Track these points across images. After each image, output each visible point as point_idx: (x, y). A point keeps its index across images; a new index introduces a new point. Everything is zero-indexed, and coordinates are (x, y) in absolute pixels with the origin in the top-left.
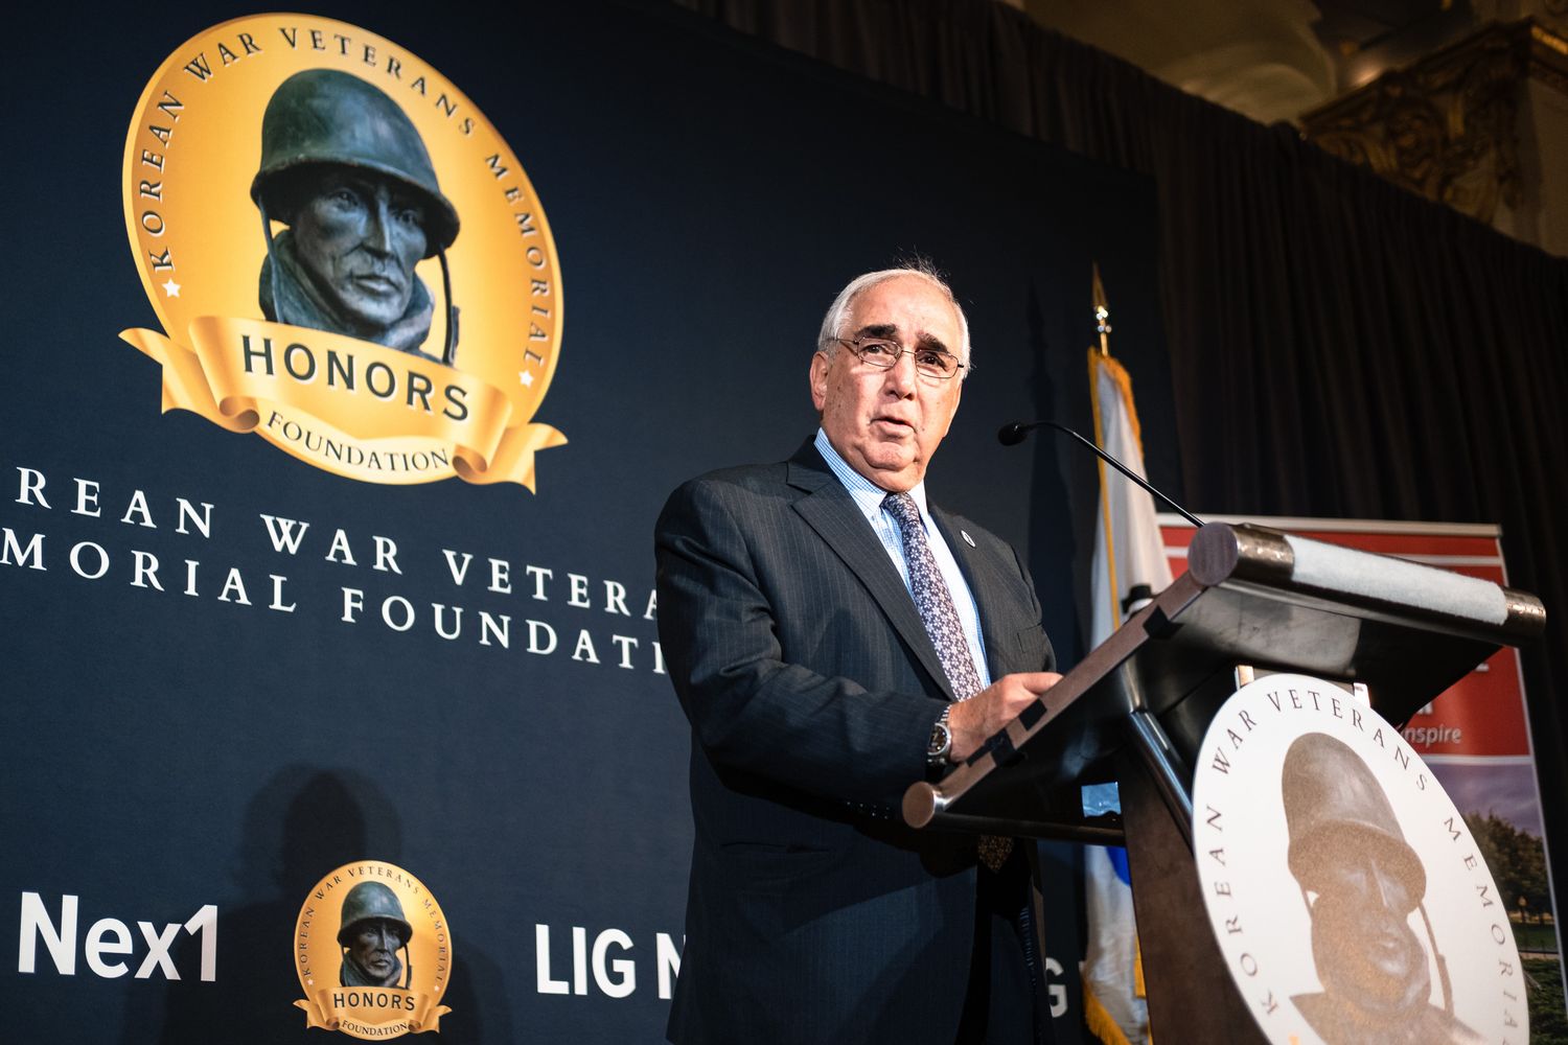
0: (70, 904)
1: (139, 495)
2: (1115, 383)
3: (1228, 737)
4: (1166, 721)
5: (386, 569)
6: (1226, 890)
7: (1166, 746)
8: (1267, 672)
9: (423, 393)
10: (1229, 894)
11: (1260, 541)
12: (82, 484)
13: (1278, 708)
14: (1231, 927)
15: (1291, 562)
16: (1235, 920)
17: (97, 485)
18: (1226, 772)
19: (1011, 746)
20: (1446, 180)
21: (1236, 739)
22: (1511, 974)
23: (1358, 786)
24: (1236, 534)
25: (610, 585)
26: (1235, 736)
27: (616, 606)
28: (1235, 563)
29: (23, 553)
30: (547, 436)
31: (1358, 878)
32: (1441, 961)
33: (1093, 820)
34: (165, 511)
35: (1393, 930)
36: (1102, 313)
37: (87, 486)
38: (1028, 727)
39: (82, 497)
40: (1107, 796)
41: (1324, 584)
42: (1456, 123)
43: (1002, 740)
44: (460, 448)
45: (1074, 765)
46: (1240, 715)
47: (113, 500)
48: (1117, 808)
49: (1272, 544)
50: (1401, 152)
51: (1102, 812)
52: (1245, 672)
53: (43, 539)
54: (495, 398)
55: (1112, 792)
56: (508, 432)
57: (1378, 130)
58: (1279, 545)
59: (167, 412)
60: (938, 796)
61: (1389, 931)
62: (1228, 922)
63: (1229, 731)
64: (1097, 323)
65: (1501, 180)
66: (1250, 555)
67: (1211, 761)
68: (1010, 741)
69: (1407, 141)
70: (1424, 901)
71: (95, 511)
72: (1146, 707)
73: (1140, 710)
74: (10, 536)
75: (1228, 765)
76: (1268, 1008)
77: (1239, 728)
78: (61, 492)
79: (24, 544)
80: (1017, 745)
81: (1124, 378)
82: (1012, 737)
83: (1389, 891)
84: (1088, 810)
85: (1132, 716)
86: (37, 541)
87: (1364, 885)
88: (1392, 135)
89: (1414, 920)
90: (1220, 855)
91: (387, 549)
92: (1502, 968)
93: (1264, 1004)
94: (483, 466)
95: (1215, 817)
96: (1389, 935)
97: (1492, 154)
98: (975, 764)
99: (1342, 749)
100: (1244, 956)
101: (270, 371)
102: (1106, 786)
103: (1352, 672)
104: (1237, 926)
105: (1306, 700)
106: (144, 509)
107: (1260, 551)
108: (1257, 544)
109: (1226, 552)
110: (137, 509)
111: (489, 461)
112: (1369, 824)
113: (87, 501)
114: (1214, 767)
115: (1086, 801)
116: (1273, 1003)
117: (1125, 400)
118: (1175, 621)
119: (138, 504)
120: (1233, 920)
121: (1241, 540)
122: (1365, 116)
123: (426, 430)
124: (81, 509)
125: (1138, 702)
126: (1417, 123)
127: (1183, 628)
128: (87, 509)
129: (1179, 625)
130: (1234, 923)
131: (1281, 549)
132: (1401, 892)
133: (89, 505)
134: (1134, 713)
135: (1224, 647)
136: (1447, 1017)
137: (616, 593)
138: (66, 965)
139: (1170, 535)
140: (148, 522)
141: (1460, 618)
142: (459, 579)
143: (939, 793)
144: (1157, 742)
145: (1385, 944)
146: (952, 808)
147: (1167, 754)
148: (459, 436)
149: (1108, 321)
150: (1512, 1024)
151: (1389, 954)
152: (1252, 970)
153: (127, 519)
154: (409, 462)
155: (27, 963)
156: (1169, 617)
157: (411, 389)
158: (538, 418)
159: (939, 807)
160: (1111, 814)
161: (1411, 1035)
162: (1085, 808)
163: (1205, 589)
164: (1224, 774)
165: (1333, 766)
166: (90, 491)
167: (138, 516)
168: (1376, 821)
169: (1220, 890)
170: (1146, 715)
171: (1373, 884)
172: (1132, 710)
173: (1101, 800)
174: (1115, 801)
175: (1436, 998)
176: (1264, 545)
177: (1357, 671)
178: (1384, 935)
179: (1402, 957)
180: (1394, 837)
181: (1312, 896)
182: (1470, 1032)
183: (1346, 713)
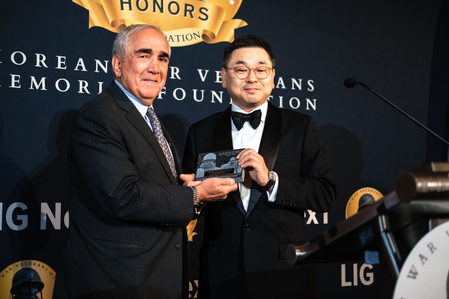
0: (58, 206)
1: (81, 60)
5: (175, 78)
9: (191, 12)
12: (59, 58)
17: (65, 57)
29: (38, 85)
30: (239, 23)
34: (90, 65)
37: (61, 58)
39: (59, 62)
44: (205, 31)
47: (71, 62)
53: (45, 79)
54: (219, 11)
56: (224, 23)
59: (91, 28)
71: (64, 67)
74: (33, 79)
78: (52, 62)
79: (38, 81)
86: (43, 80)
91: (175, 71)
94: (214, 37)
101: (130, 9)
106: (83, 65)
110: (80, 65)
111: (216, 34)
113: (61, 64)
119: (80, 63)
123: (192, 25)
124: (59, 67)
128: (61, 67)
133: (62, 65)
138: (57, 226)
140: (84, 69)
142: (203, 79)
148: (205, 26)
153: (76, 69)
154: (185, 38)
155: (43, 227)
157: (186, 10)
158: (236, 17)
159: (299, 256)
166: (62, 60)
167: (80, 68)
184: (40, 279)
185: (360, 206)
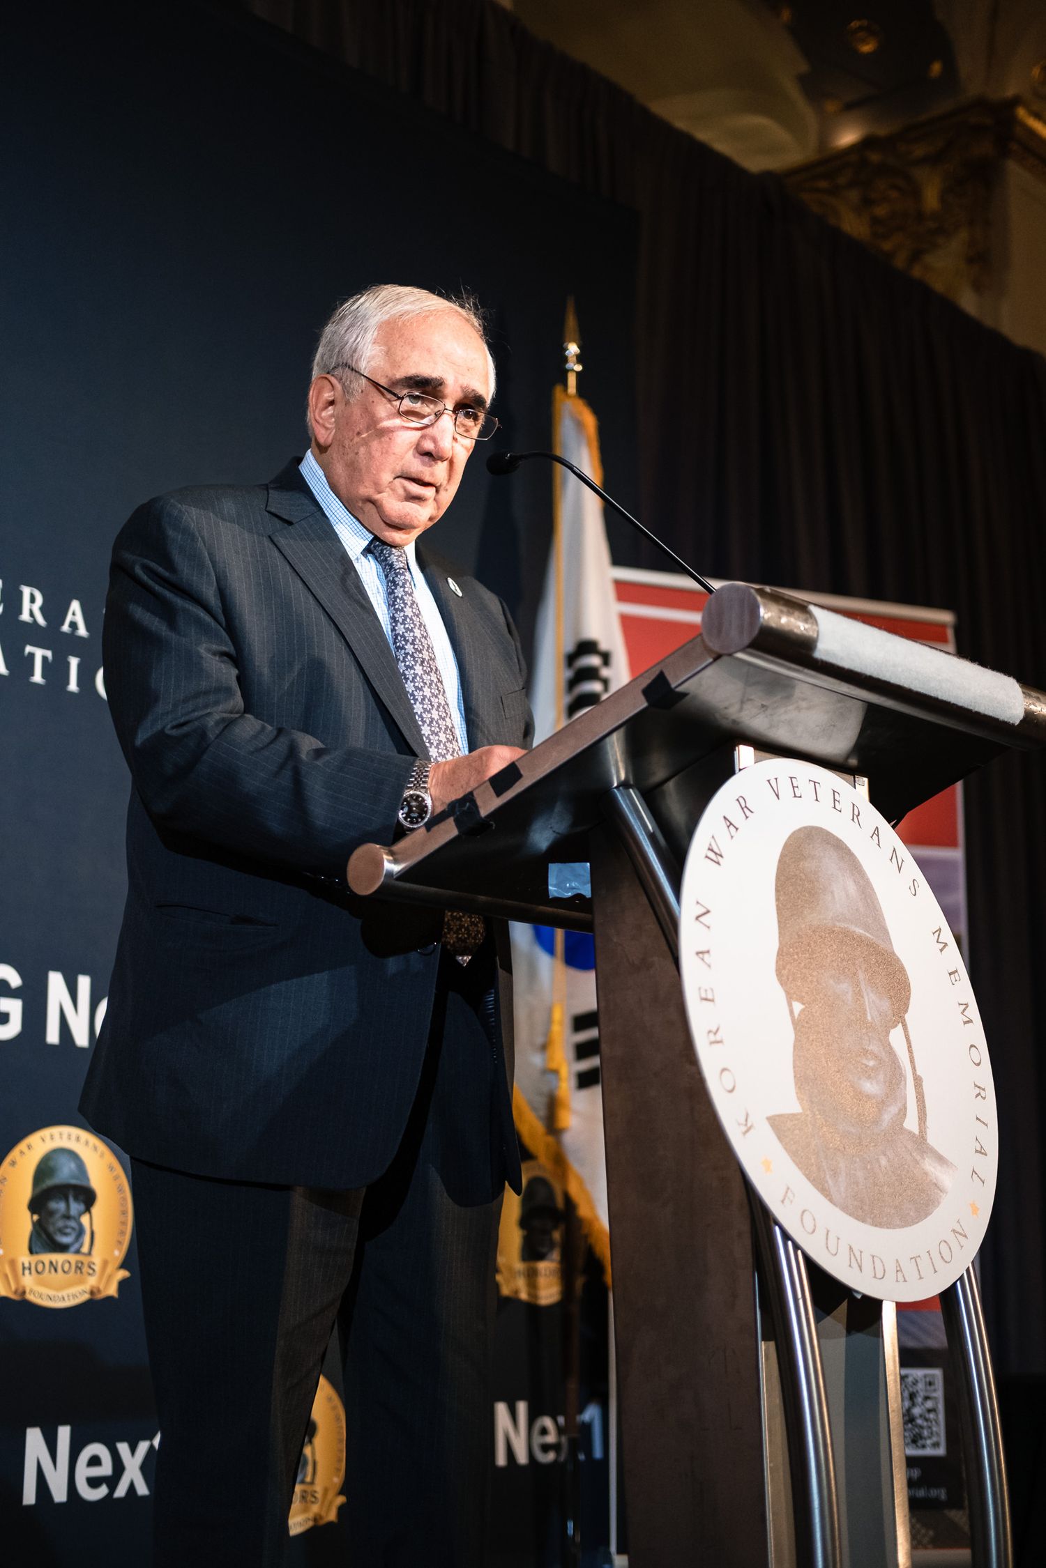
2: (580, 425)
3: (723, 824)
4: (652, 798)
6: (710, 997)
7: (650, 828)
8: (767, 755)
10: (712, 1000)
11: (785, 609)
13: (778, 796)
14: (712, 1038)
15: (815, 635)
16: (718, 1030)
18: (718, 863)
19: (478, 812)
20: (916, 256)
21: (731, 827)
22: (984, 1098)
23: (852, 888)
24: (759, 598)
25: (26, 591)
26: (731, 824)
27: (32, 614)
28: (756, 632)
31: (845, 987)
32: (918, 1081)
33: (558, 901)
35: (874, 1047)
36: (573, 349)
38: (499, 793)
40: (577, 876)
41: (846, 664)
42: (931, 198)
43: (468, 804)
45: (542, 837)
46: (738, 800)
48: (587, 891)
49: (797, 613)
50: (875, 221)
51: (570, 894)
52: (745, 754)
55: (582, 872)
57: (854, 195)
58: (803, 616)
60: (389, 861)
61: (871, 1048)
62: (710, 1032)
63: (725, 818)
64: (565, 360)
65: (970, 260)
66: (773, 625)
67: (705, 851)
68: (477, 807)
69: (881, 211)
70: (908, 1017)
72: (632, 782)
73: (625, 785)
75: (721, 856)
76: (744, 1129)
77: (736, 816)
80: (483, 813)
81: (590, 420)
82: (479, 803)
83: (875, 1004)
84: (553, 890)
85: (615, 790)
87: (849, 997)
88: (867, 202)
89: (896, 1036)
90: (706, 956)
92: (977, 1091)
93: (739, 1124)
95: (705, 914)
96: (872, 1053)
97: (963, 235)
98: (435, 829)
99: (838, 846)
100: (724, 1070)
102: (577, 865)
103: (853, 762)
104: (718, 1038)
105: (806, 789)
107: (784, 620)
108: (781, 612)
109: (747, 618)
112: (859, 931)
114: (707, 857)
115: (552, 880)
116: (749, 1125)
117: (589, 445)
118: (680, 689)
120: (714, 1030)
121: (765, 606)
122: (842, 180)
125: (623, 776)
126: (894, 194)
127: (687, 698)
129: (684, 695)
130: (715, 1033)
131: (806, 621)
132: (886, 1005)
134: (617, 788)
135: (725, 723)
136: (920, 1141)
137: (33, 600)
139: (625, 591)
141: (978, 713)
143: (391, 858)
144: (641, 823)
145: (865, 1061)
146: (403, 876)
147: (652, 837)
149: (580, 359)
150: (981, 1152)
151: (868, 1074)
152: (730, 1088)
156: (673, 686)
159: (390, 874)
160: (579, 896)
161: (884, 1162)
162: (550, 888)
163: (718, 657)
164: (717, 865)
165: (830, 864)
168: (867, 928)
169: (704, 995)
170: (631, 791)
171: (858, 995)
172: (615, 785)
173: (570, 881)
174: (585, 884)
175: (911, 1123)
176: (789, 614)
177: (859, 761)
178: (866, 1052)
179: (881, 1077)
180: (883, 946)
181: (798, 1007)
182: (941, 1159)
183: (845, 806)
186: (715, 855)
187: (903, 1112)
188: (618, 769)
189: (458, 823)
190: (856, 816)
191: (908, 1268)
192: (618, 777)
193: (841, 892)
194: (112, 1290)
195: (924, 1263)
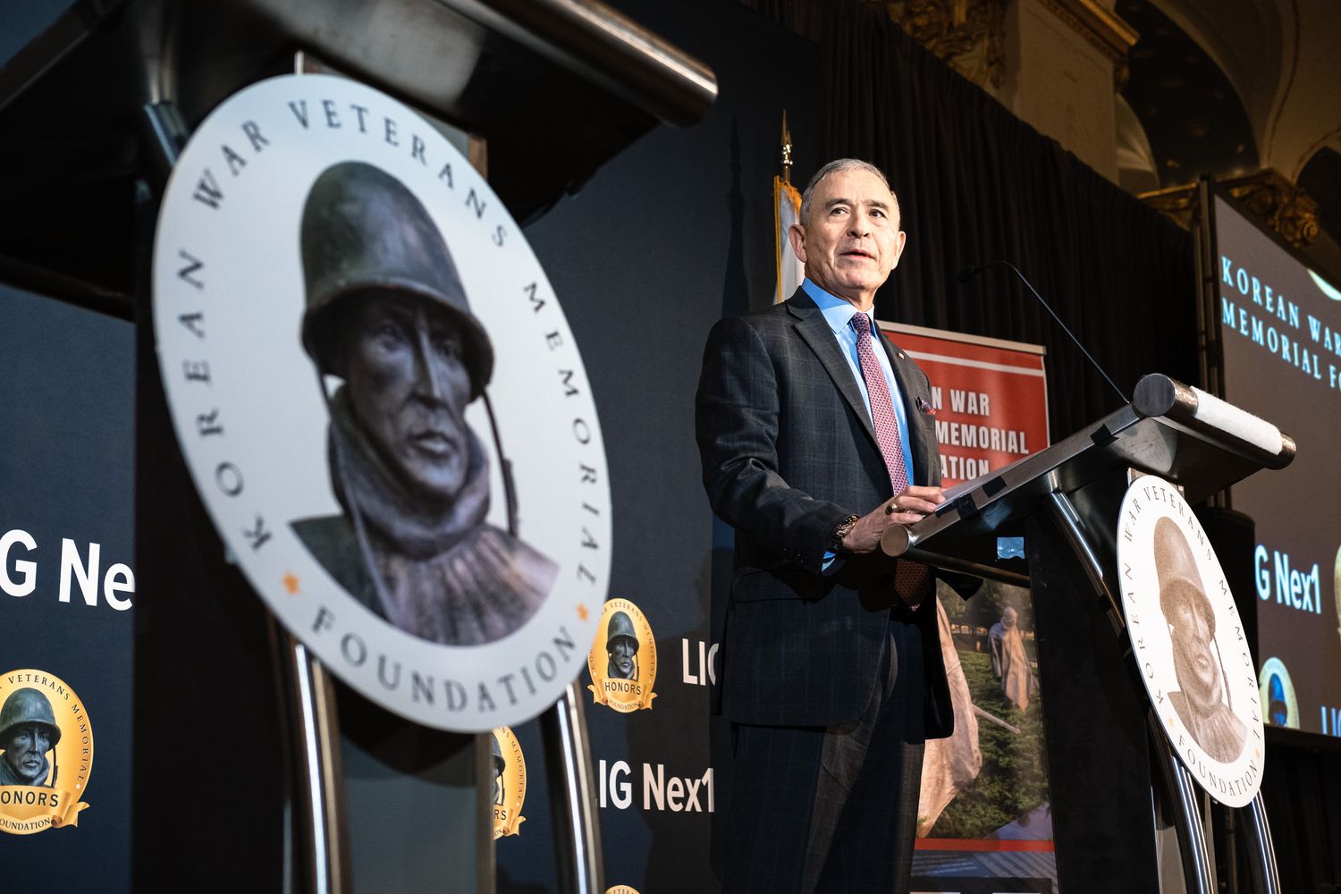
2: (793, 206)
7: (1076, 518)
10: (1139, 623)
11: (1183, 390)
13: (1149, 499)
14: (1142, 645)
15: (1195, 404)
19: (974, 506)
21: (1132, 517)
22: (1253, 686)
23: (1185, 554)
24: (1175, 385)
26: (1132, 515)
28: (1172, 403)
31: (1188, 615)
32: (1224, 674)
33: (1004, 561)
35: (1205, 653)
36: (787, 149)
38: (990, 495)
40: (1015, 546)
42: (960, 13)
43: (967, 500)
46: (1134, 503)
48: (1021, 554)
49: (1188, 392)
51: (1011, 556)
52: (1132, 473)
55: (1019, 543)
58: (1190, 393)
60: (911, 535)
61: (1203, 653)
63: (1130, 513)
64: (782, 157)
66: (1180, 399)
68: (974, 503)
70: (1216, 635)
72: (1061, 490)
73: (1057, 491)
76: (1159, 699)
77: (1134, 512)
80: (979, 506)
82: (976, 501)
83: (1201, 627)
84: (1000, 554)
85: (1052, 494)
87: (1191, 620)
89: (1213, 647)
92: (1250, 681)
93: (1157, 697)
96: (1204, 656)
97: (986, 43)
98: (942, 517)
99: (1176, 529)
100: (1148, 664)
102: (1015, 539)
105: (1160, 494)
107: (1183, 396)
109: (1167, 396)
112: (1190, 581)
115: (1000, 548)
116: (1160, 695)
118: (1115, 435)
120: (1142, 640)
121: (1177, 389)
125: (1056, 486)
126: (931, 9)
127: (1117, 441)
129: (1116, 439)
131: (1191, 396)
132: (1206, 628)
134: (1054, 493)
136: (1230, 712)
138: (91, 598)
143: (913, 533)
144: (1071, 517)
145: (1202, 661)
146: (919, 545)
149: (792, 156)
150: (1256, 719)
151: (1204, 669)
155: (65, 595)
156: (1113, 433)
159: (911, 544)
160: (1016, 558)
162: (998, 552)
163: (1142, 417)
164: (1130, 542)
165: (1174, 540)
168: (1194, 581)
169: (1136, 620)
170: (1060, 494)
171: (1194, 618)
172: (1053, 491)
173: (1011, 549)
174: (1021, 550)
175: (1225, 700)
176: (1185, 392)
177: (1179, 475)
178: (1201, 656)
179: (1209, 670)
180: (1199, 589)
181: (1172, 627)
182: (1239, 721)
183: (1176, 504)
184: (54, 718)
185: (611, 638)
186: (1129, 536)
187: (1221, 691)
188: (1053, 480)
189: (960, 513)
190: (1181, 510)
191: (1234, 786)
192: (1053, 485)
193: (1180, 555)
194: (516, 831)
195: (1240, 783)
